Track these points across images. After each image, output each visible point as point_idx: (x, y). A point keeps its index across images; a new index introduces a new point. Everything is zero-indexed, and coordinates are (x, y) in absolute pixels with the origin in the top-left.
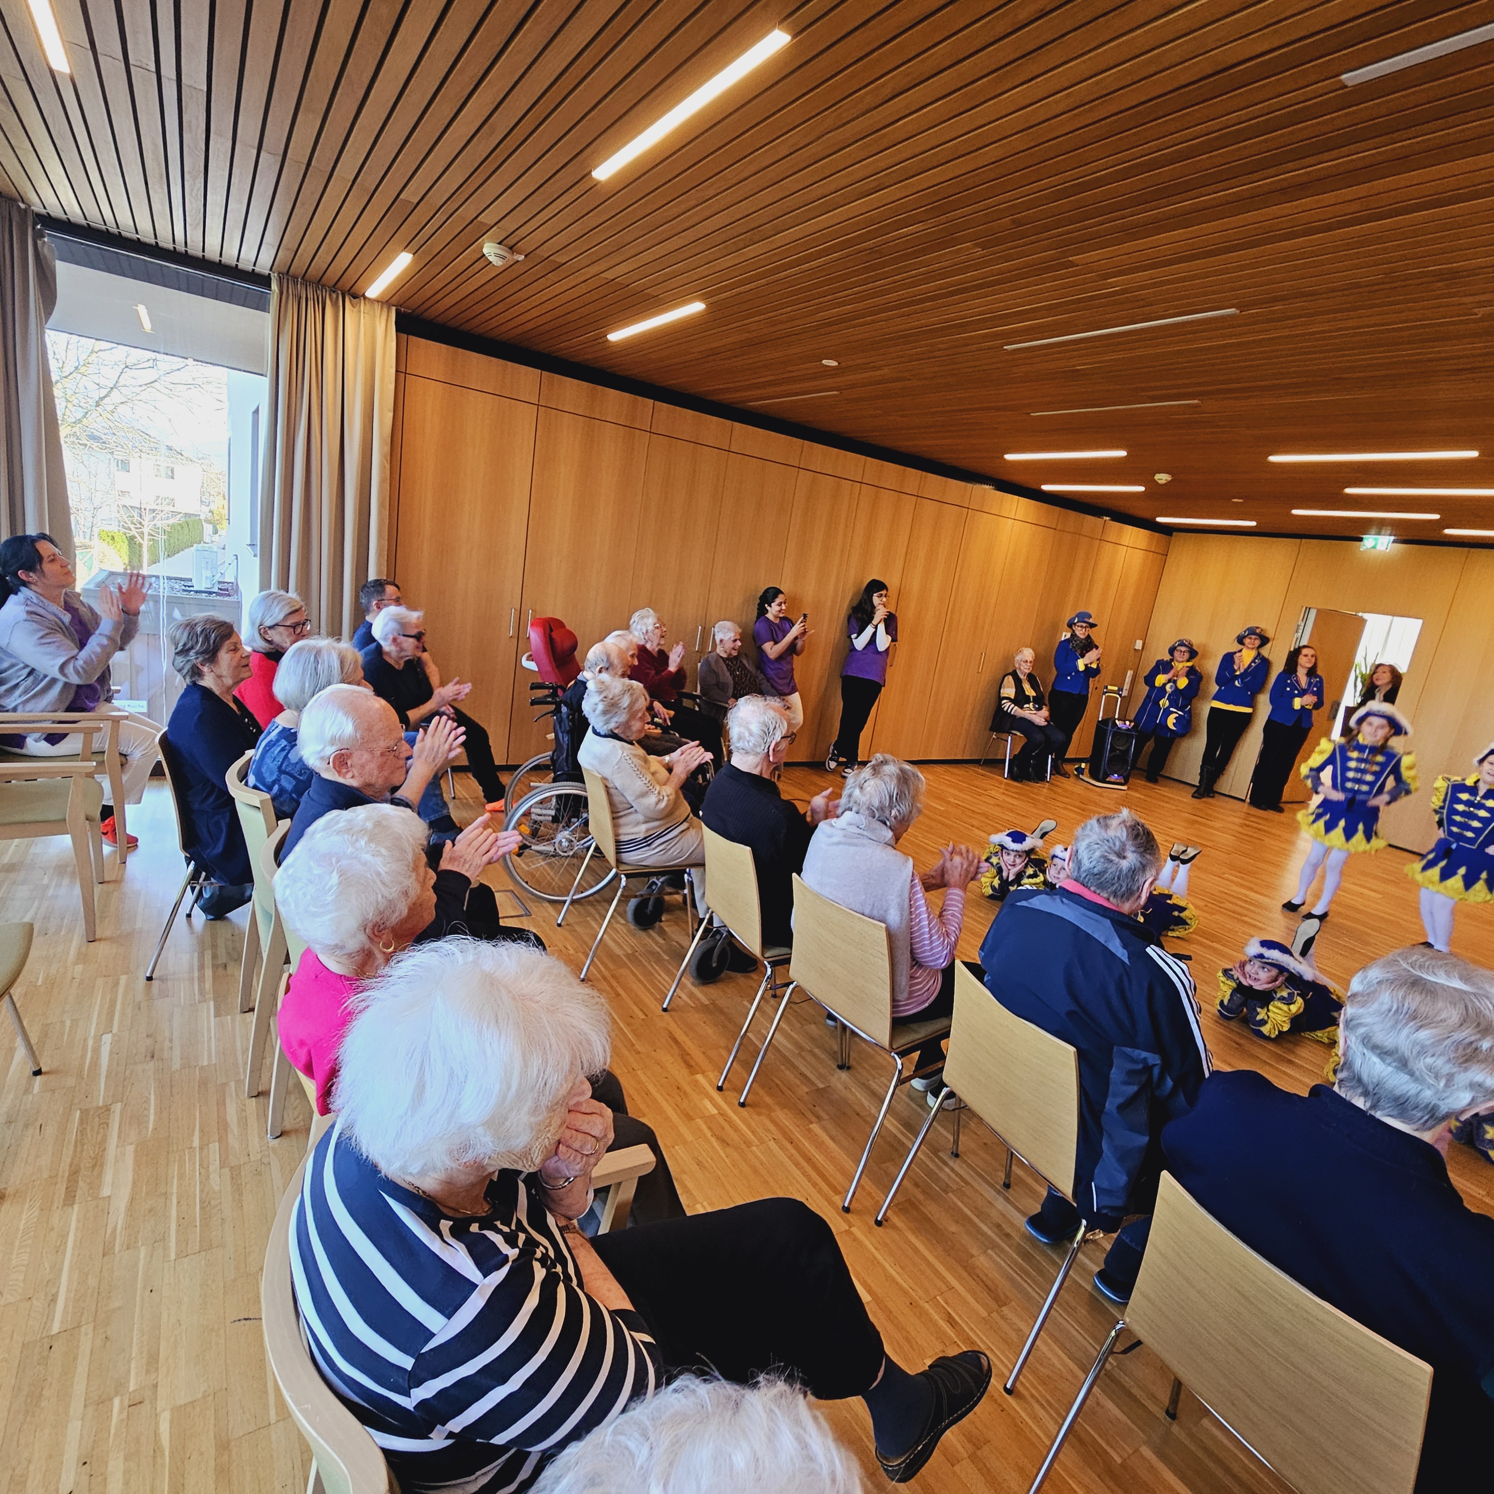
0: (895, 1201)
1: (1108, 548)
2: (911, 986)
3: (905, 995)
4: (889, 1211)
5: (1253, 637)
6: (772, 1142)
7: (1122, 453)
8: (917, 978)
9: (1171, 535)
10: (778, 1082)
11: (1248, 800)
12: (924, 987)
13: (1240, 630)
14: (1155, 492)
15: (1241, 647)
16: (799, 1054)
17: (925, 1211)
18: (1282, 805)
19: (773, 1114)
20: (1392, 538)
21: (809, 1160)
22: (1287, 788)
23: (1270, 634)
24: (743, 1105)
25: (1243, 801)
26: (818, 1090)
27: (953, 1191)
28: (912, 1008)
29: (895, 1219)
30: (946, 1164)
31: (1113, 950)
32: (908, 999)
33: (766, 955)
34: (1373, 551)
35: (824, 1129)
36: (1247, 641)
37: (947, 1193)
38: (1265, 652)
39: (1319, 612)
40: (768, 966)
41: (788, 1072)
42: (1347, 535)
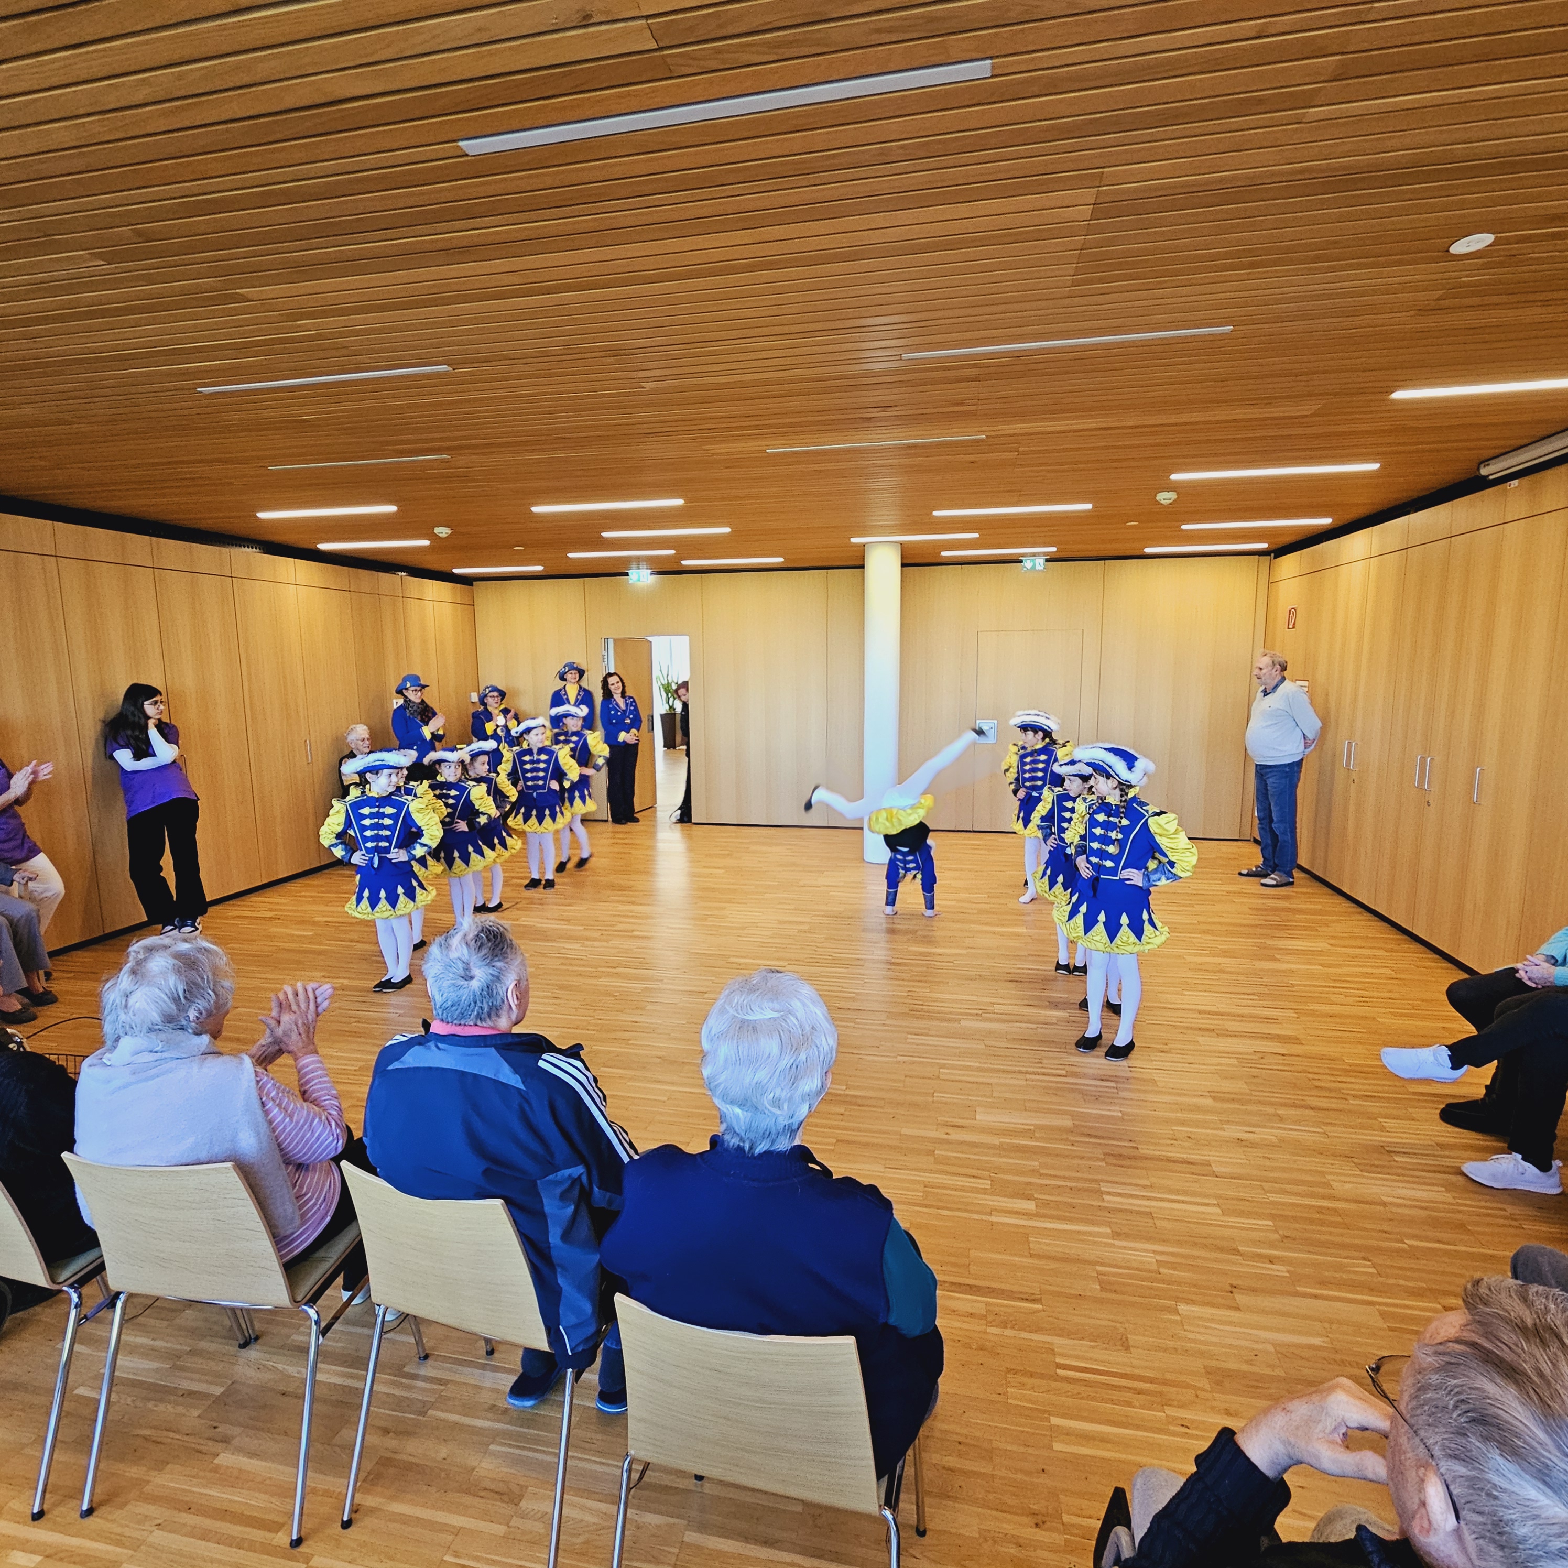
0: (361, 1478)
1: (413, 605)
2: (300, 1208)
3: (298, 1222)
4: (357, 1495)
5: (573, 672)
6: (158, 1533)
7: (392, 509)
8: (305, 1195)
9: (472, 585)
10: (147, 1432)
11: (610, 819)
12: (317, 1200)
13: (559, 667)
14: (439, 545)
15: (564, 683)
16: (175, 1367)
17: (405, 1457)
18: (636, 815)
19: (148, 1489)
20: (649, 571)
21: (224, 1514)
22: (636, 800)
23: (583, 667)
24: (90, 1512)
25: (606, 821)
26: (218, 1400)
27: (433, 1406)
28: (309, 1236)
29: (369, 1501)
30: (414, 1377)
31: (504, 1081)
32: (303, 1224)
33: (61, 1279)
34: (639, 583)
35: (240, 1450)
36: (568, 676)
37: (423, 1414)
38: (584, 684)
39: (615, 641)
40: (71, 1291)
41: (161, 1407)
42: (617, 572)
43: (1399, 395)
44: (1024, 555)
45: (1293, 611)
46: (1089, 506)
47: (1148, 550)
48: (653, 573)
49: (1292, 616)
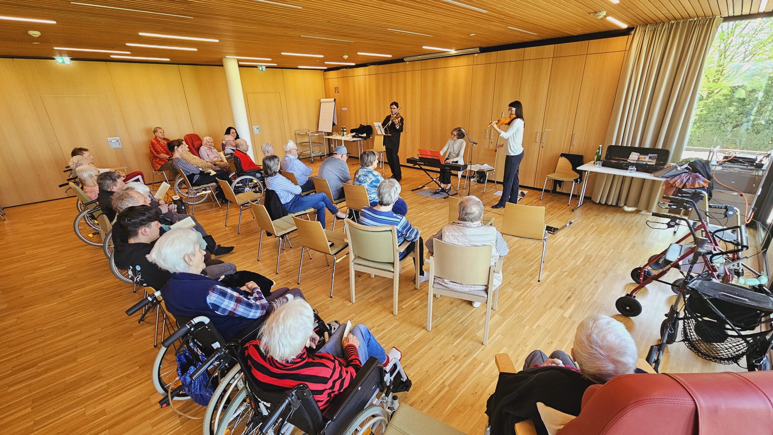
44: (261, 65)
46: (323, 56)
47: (299, 67)
48: (72, 59)
49: (336, 89)
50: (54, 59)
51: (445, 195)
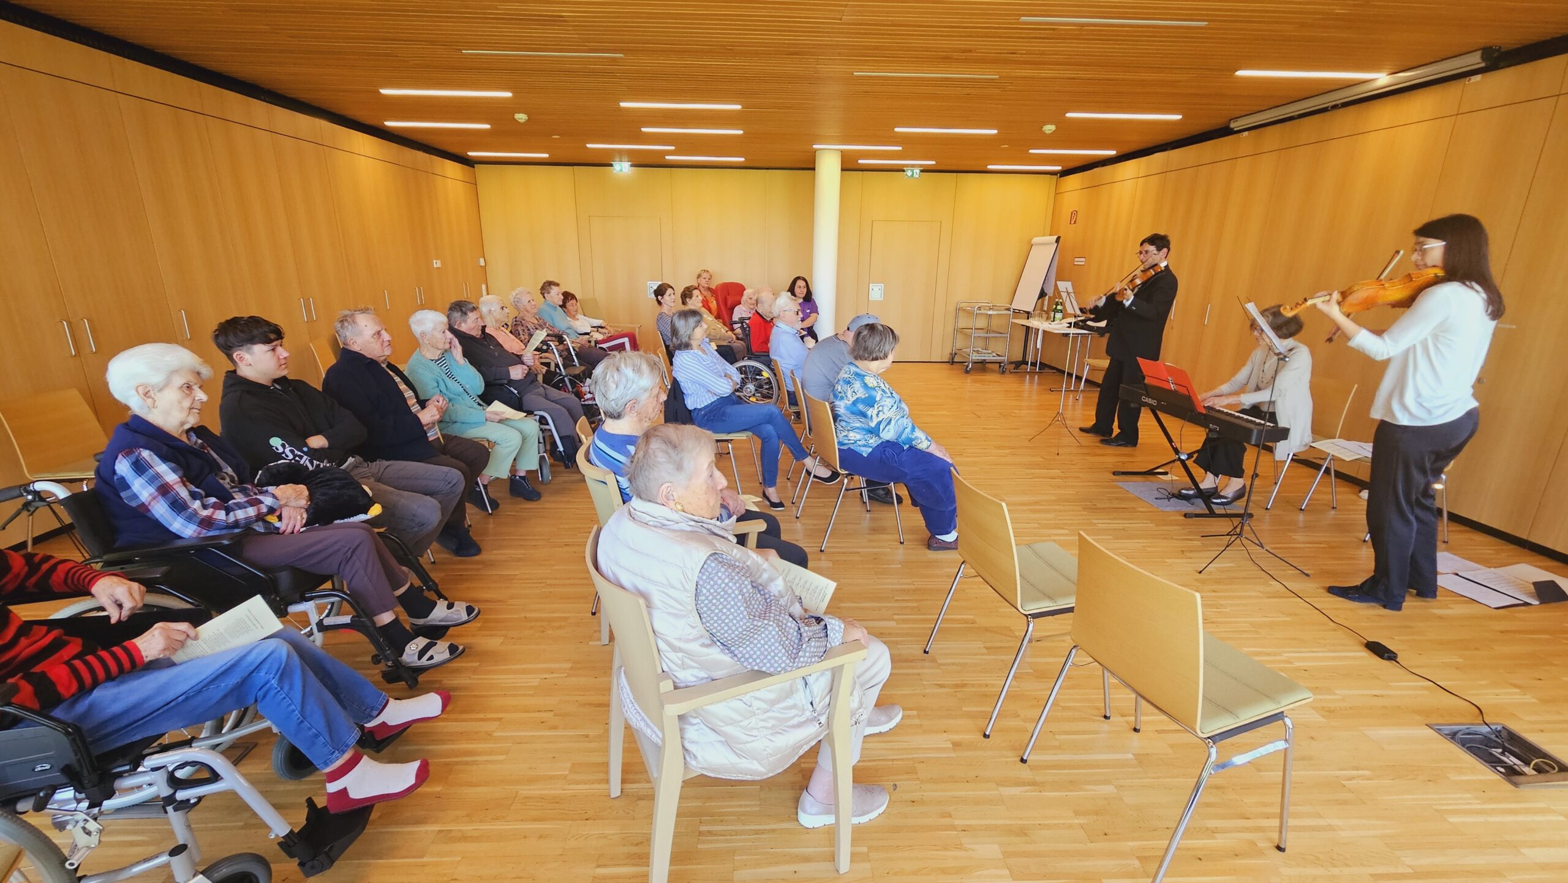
7: (508, 94)
9: (474, 167)
20: (633, 163)
34: (620, 173)
42: (603, 162)
43: (1240, 73)
44: (907, 166)
45: (1074, 214)
46: (995, 132)
47: (990, 167)
48: (632, 166)
49: (1074, 216)
50: (611, 165)
51: (1200, 507)
